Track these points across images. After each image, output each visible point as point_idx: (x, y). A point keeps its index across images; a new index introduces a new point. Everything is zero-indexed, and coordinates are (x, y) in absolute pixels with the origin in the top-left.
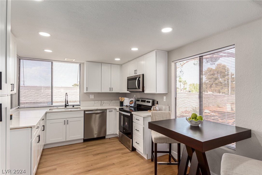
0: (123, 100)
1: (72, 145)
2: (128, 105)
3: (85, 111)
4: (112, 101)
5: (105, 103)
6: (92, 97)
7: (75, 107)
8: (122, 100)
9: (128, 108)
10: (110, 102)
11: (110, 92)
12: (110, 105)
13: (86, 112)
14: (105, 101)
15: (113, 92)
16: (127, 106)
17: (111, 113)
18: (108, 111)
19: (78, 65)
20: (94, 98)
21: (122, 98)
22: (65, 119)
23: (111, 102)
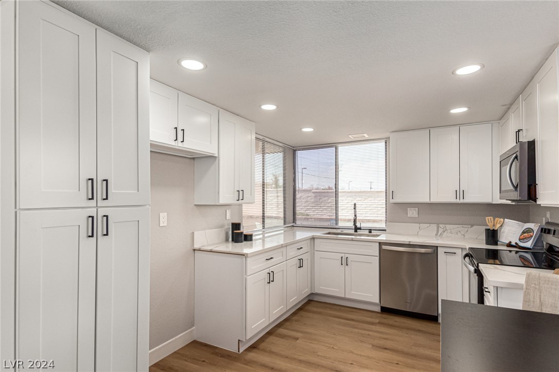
0: (498, 226)
1: (354, 310)
2: (513, 243)
3: (380, 244)
4: (472, 226)
5: (449, 231)
6: (412, 213)
7: (374, 233)
8: (494, 226)
9: (514, 252)
10: (466, 229)
11: (458, 201)
12: (466, 237)
13: (384, 247)
14: (448, 226)
15: (467, 200)
16: (509, 245)
17: (450, 258)
18: (441, 251)
19: (382, 144)
20: (417, 216)
21: (497, 219)
22: (343, 255)
23: (470, 229)
